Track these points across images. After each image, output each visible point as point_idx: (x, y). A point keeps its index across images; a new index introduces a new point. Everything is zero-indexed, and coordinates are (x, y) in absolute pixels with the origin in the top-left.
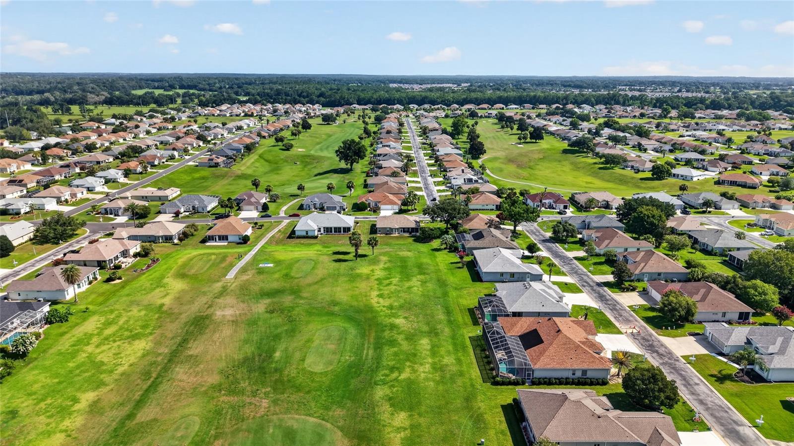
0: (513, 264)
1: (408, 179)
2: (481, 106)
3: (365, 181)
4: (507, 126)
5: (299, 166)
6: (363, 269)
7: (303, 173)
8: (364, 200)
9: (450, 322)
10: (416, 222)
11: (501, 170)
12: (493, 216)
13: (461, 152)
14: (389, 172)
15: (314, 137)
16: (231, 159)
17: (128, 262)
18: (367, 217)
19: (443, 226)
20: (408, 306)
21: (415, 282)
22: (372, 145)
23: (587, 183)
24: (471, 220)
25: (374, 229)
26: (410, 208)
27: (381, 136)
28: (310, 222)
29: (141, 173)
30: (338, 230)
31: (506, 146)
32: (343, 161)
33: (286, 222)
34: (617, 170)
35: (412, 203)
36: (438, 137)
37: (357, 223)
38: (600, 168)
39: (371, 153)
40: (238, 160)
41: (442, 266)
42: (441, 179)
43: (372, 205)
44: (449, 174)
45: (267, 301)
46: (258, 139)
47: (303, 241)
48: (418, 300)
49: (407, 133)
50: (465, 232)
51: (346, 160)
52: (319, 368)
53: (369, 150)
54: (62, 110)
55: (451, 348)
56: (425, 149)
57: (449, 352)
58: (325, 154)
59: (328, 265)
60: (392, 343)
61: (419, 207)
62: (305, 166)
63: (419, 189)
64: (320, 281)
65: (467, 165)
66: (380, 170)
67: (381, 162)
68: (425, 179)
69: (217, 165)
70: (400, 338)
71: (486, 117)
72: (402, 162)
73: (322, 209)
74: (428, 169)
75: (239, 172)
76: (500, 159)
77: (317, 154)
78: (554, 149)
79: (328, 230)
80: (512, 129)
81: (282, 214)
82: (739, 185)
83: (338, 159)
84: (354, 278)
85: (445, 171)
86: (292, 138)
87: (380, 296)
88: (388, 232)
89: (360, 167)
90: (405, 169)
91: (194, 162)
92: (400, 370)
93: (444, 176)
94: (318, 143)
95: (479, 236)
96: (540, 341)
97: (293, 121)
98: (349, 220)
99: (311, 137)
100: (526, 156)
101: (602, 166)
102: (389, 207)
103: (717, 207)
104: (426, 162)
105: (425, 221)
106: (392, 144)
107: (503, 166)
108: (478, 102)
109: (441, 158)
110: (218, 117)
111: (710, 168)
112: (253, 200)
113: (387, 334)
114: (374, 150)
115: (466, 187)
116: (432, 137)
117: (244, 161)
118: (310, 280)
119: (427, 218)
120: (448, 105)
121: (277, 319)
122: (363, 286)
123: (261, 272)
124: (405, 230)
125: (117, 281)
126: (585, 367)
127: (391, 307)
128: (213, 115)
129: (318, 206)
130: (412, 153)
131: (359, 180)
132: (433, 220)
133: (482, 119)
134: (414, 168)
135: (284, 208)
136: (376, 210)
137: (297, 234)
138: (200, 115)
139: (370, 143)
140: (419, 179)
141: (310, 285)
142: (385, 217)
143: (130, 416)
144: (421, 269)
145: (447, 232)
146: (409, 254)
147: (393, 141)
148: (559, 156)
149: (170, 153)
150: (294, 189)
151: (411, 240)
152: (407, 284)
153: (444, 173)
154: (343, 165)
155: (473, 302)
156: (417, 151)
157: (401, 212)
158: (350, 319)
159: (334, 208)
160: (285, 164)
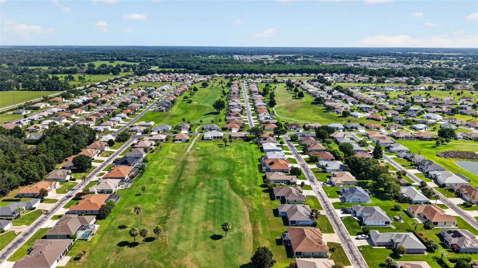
0: (273, 147)
1: (242, 117)
2: (281, 75)
3: (225, 118)
4: (290, 89)
5: (196, 110)
6: (228, 149)
7: (198, 114)
8: (226, 126)
9: (253, 162)
10: (245, 134)
11: (281, 113)
12: (272, 133)
13: (265, 104)
14: (235, 114)
15: (200, 95)
16: (168, 108)
17: (153, 147)
18: (228, 133)
19: (254, 136)
20: (242, 158)
21: (244, 153)
22: (227, 100)
23: (316, 118)
24: (264, 134)
25: (230, 137)
26: (243, 129)
27: (231, 96)
28: (208, 135)
29: (132, 115)
30: (218, 137)
31: (287, 101)
32: (216, 109)
33: (199, 135)
34: (331, 113)
35: (244, 128)
36: (257, 96)
37: (224, 135)
38: (324, 112)
39: (227, 105)
40: (170, 108)
41: (252, 149)
42: (256, 117)
43: (229, 128)
44: (259, 115)
45: (202, 157)
46: (175, 97)
47: (206, 141)
48: (244, 157)
49: (242, 93)
50: (261, 138)
51: (217, 109)
52: (220, 170)
53: (226, 102)
54: (70, 79)
55: (252, 166)
56: (250, 102)
57: (252, 167)
58: (207, 105)
59: (217, 148)
60: (237, 165)
61: (246, 129)
62: (199, 111)
63: (247, 121)
64: (216, 152)
65: (267, 111)
66: (231, 113)
67: (231, 109)
68: (249, 117)
69: (162, 111)
70: (239, 165)
71: (282, 82)
72: (240, 109)
73: (211, 130)
74: (251, 112)
75: (172, 114)
76: (282, 107)
77: (203, 105)
78: (308, 102)
79: (215, 137)
80: (291, 91)
81: (196, 132)
82: (374, 120)
83: (214, 108)
84: (226, 151)
85: (258, 113)
86: (190, 96)
87: (234, 156)
88: (235, 138)
89: (223, 112)
90: (241, 113)
91: (152, 109)
92: (239, 170)
93: (258, 115)
94: (203, 99)
95: (265, 139)
96: (274, 164)
97: (188, 86)
98: (222, 134)
99: (199, 95)
100: (294, 105)
101: (325, 110)
102: (236, 129)
103: (357, 129)
104: (251, 109)
105: (248, 134)
106: (236, 100)
107: (283, 111)
108: (279, 72)
109: (256, 107)
110: (149, 83)
111: (369, 112)
112: (185, 126)
113: (236, 164)
114: (228, 102)
115: (264, 121)
116: (254, 96)
117: (173, 108)
118: (212, 152)
119: (249, 133)
120: (264, 74)
121: (205, 161)
122: (228, 154)
123: (197, 150)
124: (241, 137)
125: (154, 153)
126: (283, 169)
127: (237, 158)
128: (146, 81)
129: (209, 129)
130: (244, 105)
131: (223, 118)
132: (251, 134)
133: (280, 84)
134: (245, 112)
135: (196, 130)
136: (230, 130)
137: (205, 139)
138: (140, 81)
139: (226, 99)
140: (247, 117)
141: (213, 153)
142: (234, 133)
143: (179, 179)
144: (246, 149)
145: (255, 138)
146: (242, 145)
147: (236, 99)
148: (309, 105)
149: (141, 105)
150: (198, 122)
151: (243, 141)
152: (241, 153)
153: (257, 114)
154: (216, 111)
155: (259, 157)
156: (247, 103)
157: (240, 131)
158: (226, 161)
159: (215, 130)
160: (190, 110)
